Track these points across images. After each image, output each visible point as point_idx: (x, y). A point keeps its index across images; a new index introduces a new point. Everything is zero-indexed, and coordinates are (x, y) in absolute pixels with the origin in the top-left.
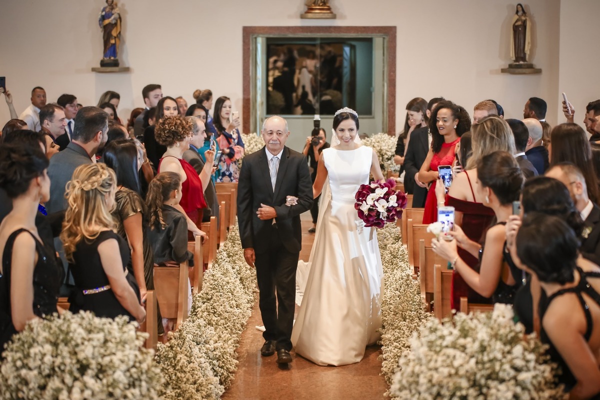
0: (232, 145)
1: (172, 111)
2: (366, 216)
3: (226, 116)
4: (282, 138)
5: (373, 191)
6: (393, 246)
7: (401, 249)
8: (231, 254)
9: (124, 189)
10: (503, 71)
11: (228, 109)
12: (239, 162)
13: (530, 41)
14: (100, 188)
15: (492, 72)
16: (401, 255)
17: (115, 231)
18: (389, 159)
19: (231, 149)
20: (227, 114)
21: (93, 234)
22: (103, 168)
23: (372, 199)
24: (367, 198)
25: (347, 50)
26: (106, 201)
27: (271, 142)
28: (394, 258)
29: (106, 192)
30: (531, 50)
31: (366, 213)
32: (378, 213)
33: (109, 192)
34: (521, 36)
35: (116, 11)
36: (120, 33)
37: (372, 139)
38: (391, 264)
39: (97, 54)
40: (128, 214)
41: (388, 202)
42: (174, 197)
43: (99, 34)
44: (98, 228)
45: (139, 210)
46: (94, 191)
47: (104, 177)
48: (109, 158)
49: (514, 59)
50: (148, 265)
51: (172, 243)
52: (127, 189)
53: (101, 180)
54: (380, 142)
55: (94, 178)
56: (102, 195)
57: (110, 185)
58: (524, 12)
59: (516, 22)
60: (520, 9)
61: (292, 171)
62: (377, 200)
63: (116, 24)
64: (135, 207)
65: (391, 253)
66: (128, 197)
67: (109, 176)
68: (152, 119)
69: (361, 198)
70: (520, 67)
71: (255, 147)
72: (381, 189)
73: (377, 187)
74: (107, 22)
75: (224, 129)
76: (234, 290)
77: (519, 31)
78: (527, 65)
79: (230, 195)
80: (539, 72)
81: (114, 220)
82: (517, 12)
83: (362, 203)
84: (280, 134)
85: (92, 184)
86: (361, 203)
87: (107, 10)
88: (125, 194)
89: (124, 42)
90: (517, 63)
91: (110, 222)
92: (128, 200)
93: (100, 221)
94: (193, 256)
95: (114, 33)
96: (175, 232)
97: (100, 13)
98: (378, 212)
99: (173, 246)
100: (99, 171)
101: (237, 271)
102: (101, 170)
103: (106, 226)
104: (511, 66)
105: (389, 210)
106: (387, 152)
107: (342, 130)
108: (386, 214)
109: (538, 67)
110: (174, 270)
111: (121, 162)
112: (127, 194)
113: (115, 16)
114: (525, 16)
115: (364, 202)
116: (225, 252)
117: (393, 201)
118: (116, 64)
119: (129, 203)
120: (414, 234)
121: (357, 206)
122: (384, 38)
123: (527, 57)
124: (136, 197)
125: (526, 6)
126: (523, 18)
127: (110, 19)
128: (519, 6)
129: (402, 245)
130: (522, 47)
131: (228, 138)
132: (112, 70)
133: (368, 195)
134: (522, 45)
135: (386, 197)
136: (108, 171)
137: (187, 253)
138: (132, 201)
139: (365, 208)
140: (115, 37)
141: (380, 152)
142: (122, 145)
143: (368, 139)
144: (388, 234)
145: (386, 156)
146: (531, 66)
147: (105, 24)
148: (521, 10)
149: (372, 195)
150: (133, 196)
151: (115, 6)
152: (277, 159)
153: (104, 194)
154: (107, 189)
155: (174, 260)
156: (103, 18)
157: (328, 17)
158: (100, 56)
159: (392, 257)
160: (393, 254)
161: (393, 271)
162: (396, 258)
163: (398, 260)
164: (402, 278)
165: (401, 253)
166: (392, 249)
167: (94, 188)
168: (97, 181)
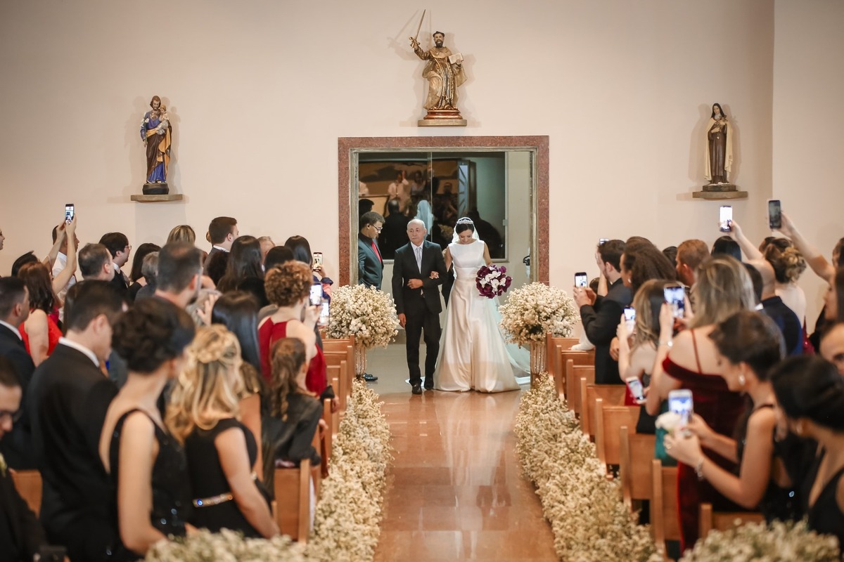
2: (483, 289)
5: (491, 272)
6: (570, 436)
7: (582, 440)
8: (348, 450)
10: (696, 195)
12: (343, 324)
13: (731, 154)
14: (223, 359)
15: (680, 197)
16: (582, 449)
17: (238, 418)
18: (547, 318)
21: (208, 423)
22: (223, 332)
23: (489, 278)
25: (464, 168)
29: (230, 365)
30: (733, 166)
31: (483, 286)
32: (492, 288)
33: (233, 365)
34: (720, 147)
35: (164, 117)
36: (170, 146)
37: (524, 290)
39: (137, 177)
41: (499, 281)
43: (141, 149)
44: (215, 414)
45: (256, 390)
46: (215, 364)
47: (226, 344)
49: (710, 178)
53: (223, 348)
54: (536, 294)
55: (215, 345)
57: (233, 355)
58: (723, 115)
59: (713, 128)
60: (717, 111)
62: (493, 279)
63: (164, 135)
64: (252, 386)
65: (567, 446)
67: (231, 344)
70: (718, 189)
71: (364, 303)
74: (151, 132)
76: (359, 499)
77: (717, 140)
78: (729, 186)
79: (339, 369)
80: (744, 195)
82: (713, 115)
85: (213, 353)
87: (152, 116)
89: (175, 160)
90: (715, 185)
91: (233, 406)
93: (221, 404)
95: (162, 148)
97: (143, 120)
100: (219, 336)
101: (357, 473)
102: (222, 335)
103: (228, 410)
104: (705, 189)
105: (499, 287)
106: (545, 308)
109: (742, 188)
110: (293, 473)
113: (164, 124)
114: (725, 120)
115: (482, 279)
116: (340, 448)
118: (164, 190)
120: (604, 419)
122: (531, 152)
123: (728, 176)
125: (724, 106)
126: (722, 123)
127: (157, 129)
128: (716, 107)
129: (582, 435)
130: (721, 163)
132: (159, 199)
133: (487, 274)
134: (721, 159)
136: (230, 336)
138: (248, 377)
139: (483, 282)
140: (163, 153)
141: (535, 309)
143: (519, 291)
144: (558, 420)
145: (544, 314)
146: (733, 189)
147: (149, 135)
148: (719, 112)
150: (249, 370)
151: (163, 111)
153: (227, 365)
154: (230, 360)
156: (147, 127)
157: (457, 124)
158: (143, 180)
159: (569, 451)
160: (570, 447)
161: (572, 470)
162: (575, 453)
163: (579, 455)
164: (592, 481)
165: (582, 446)
166: (569, 441)
167: (215, 359)
168: (219, 349)
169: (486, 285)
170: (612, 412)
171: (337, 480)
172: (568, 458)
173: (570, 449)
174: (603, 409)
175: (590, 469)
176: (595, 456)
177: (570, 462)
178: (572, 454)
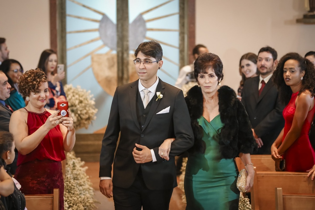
8: (71, 204)
10: (298, 21)
11: (54, 63)
90: (312, 13)
104: (305, 17)
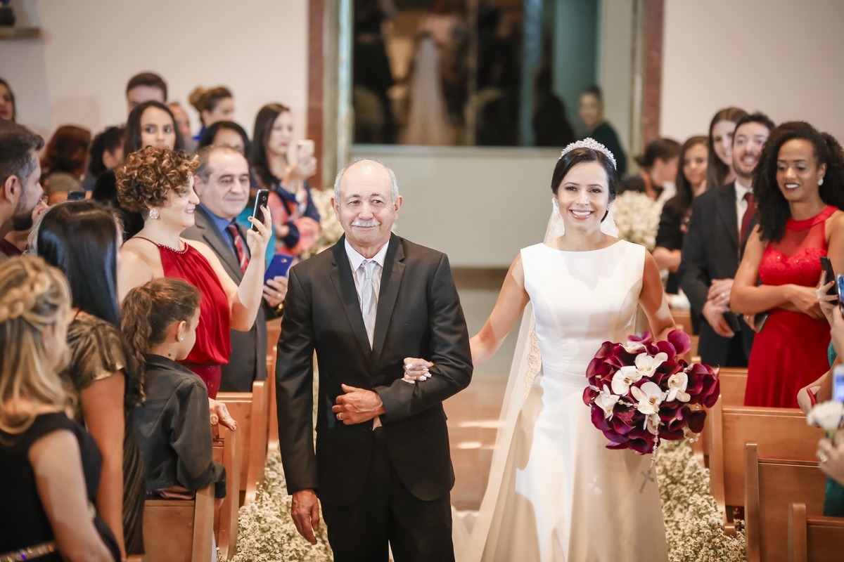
0: (294, 218)
1: (161, 135)
2: (609, 423)
3: (282, 150)
4: (384, 212)
5: (630, 359)
7: (691, 463)
9: (83, 316)
11: (286, 132)
14: (30, 316)
16: (690, 477)
17: (70, 413)
19: (291, 226)
20: (284, 144)
21: (16, 422)
22: (36, 268)
23: (627, 380)
24: (614, 378)
26: (47, 344)
27: (357, 223)
28: (672, 483)
29: (45, 325)
31: (609, 414)
32: (639, 417)
33: (53, 325)
38: (665, 497)
40: (92, 376)
41: (664, 388)
42: (176, 339)
44: (27, 407)
45: (119, 367)
46: (16, 324)
47: (39, 289)
48: (50, 244)
50: (132, 496)
51: (177, 444)
52: (91, 317)
53: (32, 298)
55: (16, 293)
56: (34, 330)
57: (54, 307)
61: (416, 294)
62: (639, 385)
64: (111, 358)
66: (93, 336)
67: (52, 287)
68: (112, 153)
69: (599, 377)
72: (650, 357)
73: (640, 351)
75: (277, 181)
76: (306, 553)
81: (65, 388)
83: (601, 388)
84: (378, 201)
85: (12, 307)
86: (597, 389)
88: (87, 329)
91: (56, 395)
92: (95, 343)
93: (31, 391)
94: (223, 474)
96: (182, 421)
98: (637, 413)
99: (178, 451)
100: (26, 275)
102: (32, 273)
103: (47, 401)
105: (666, 409)
107: (573, 188)
108: (657, 420)
110: (181, 507)
111: (76, 253)
112: (92, 330)
115: (605, 387)
117: (678, 387)
119: (97, 349)
120: (725, 428)
121: (590, 395)
124: (112, 335)
129: (691, 454)
131: (287, 200)
133: (616, 369)
135: (661, 378)
136: (50, 274)
137: (212, 468)
138: (104, 346)
139: (606, 402)
142: (82, 214)
149: (625, 372)
150: (105, 333)
152: (374, 265)
153: (41, 328)
154: (47, 315)
155: (182, 486)
159: (668, 481)
160: (670, 473)
161: (672, 514)
162: (678, 485)
163: (684, 489)
164: (699, 534)
165: (689, 472)
166: (668, 464)
167: (15, 315)
168: (23, 299)
169: (618, 408)
170: (738, 418)
171: (269, 520)
172: (667, 493)
173: (671, 477)
174: (723, 412)
175: (698, 514)
176: (709, 491)
177: (669, 499)
178: (673, 486)
